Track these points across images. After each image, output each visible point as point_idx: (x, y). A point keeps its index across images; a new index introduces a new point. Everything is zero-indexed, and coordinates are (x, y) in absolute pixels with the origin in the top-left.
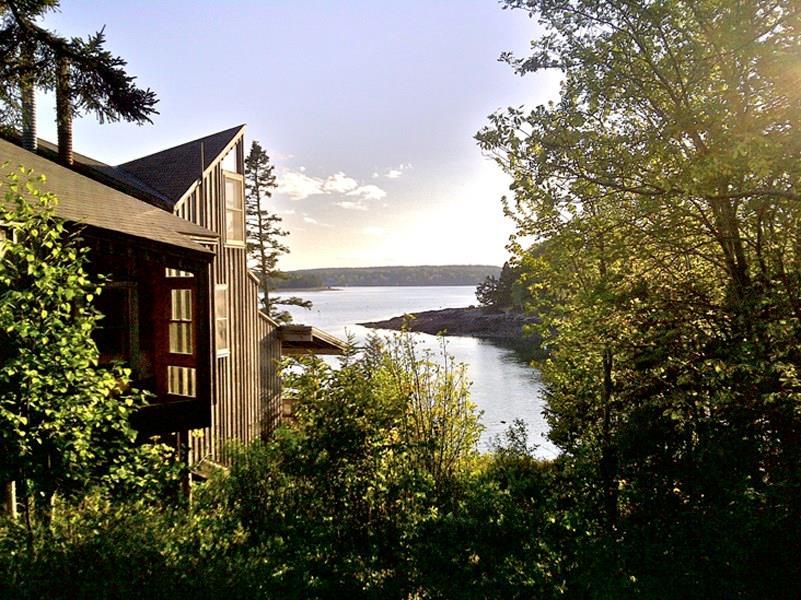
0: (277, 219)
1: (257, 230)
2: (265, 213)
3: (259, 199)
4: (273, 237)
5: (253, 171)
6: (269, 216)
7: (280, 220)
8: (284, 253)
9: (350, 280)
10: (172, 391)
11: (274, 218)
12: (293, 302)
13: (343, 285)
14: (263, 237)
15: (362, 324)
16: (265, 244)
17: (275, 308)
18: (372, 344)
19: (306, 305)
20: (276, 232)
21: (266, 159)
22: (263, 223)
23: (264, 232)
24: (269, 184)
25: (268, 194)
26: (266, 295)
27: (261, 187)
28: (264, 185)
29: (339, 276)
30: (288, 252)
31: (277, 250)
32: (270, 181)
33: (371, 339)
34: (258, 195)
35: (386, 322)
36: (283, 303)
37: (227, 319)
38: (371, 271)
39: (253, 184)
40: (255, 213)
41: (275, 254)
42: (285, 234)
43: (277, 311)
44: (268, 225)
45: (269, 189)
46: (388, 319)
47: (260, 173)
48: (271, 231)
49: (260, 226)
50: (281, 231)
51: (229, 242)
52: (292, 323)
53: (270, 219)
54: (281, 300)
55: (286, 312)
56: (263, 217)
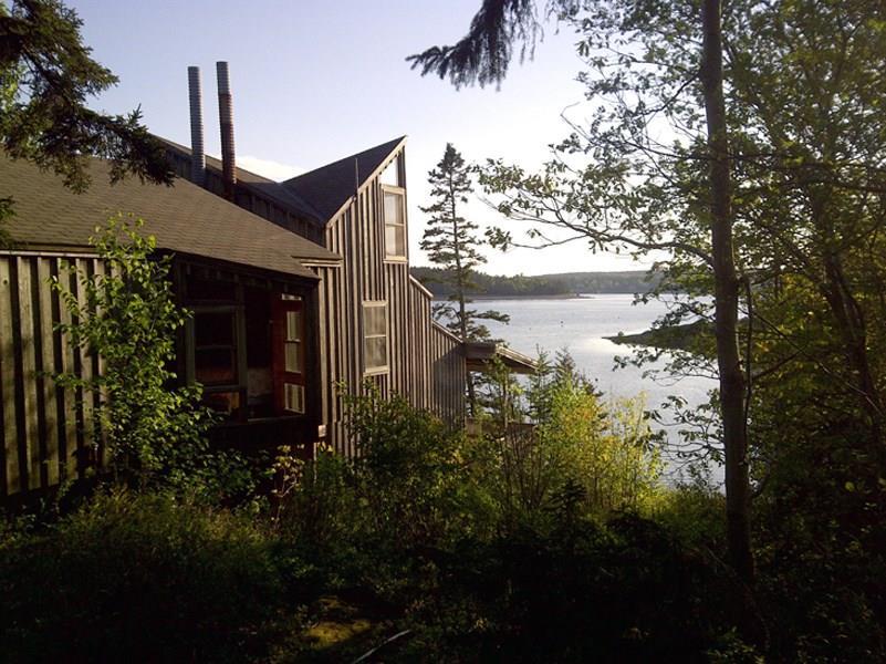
0: (472, 226)
1: (452, 239)
2: (462, 220)
3: (454, 205)
4: (470, 246)
5: (448, 175)
6: (465, 224)
7: (477, 227)
8: (481, 262)
9: (602, 286)
10: (290, 407)
11: (469, 225)
12: (491, 315)
13: (595, 292)
14: (458, 246)
15: (610, 338)
16: (461, 253)
17: (472, 322)
18: (563, 364)
19: (504, 319)
20: (471, 241)
21: (460, 162)
22: (459, 231)
23: (460, 240)
24: (465, 189)
25: (464, 200)
26: (462, 307)
27: (456, 193)
28: (460, 191)
29: (590, 281)
30: (485, 262)
31: (474, 260)
32: (466, 186)
33: (562, 359)
34: (453, 201)
35: (637, 336)
36: (479, 316)
37: (387, 335)
38: (628, 276)
39: (448, 189)
40: (451, 221)
41: (471, 264)
42: (480, 243)
43: (474, 326)
44: (463, 233)
45: (466, 194)
46: (640, 332)
47: (455, 177)
48: (465, 240)
49: (456, 235)
50: (476, 240)
51: (388, 258)
52: (489, 338)
53: (465, 227)
54: (477, 313)
55: (483, 326)
56: (459, 224)
